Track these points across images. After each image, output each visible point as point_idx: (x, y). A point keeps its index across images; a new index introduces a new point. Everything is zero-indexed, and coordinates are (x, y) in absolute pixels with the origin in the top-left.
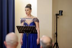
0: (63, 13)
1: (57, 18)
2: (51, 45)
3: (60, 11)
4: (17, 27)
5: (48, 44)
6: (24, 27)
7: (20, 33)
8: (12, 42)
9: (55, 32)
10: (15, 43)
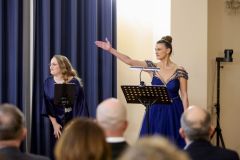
0: (233, 56)
1: (219, 67)
2: (204, 129)
3: (226, 51)
4: (122, 87)
5: (197, 126)
6: (140, 88)
7: (128, 102)
8: (113, 122)
9: (215, 102)
10: (120, 125)
